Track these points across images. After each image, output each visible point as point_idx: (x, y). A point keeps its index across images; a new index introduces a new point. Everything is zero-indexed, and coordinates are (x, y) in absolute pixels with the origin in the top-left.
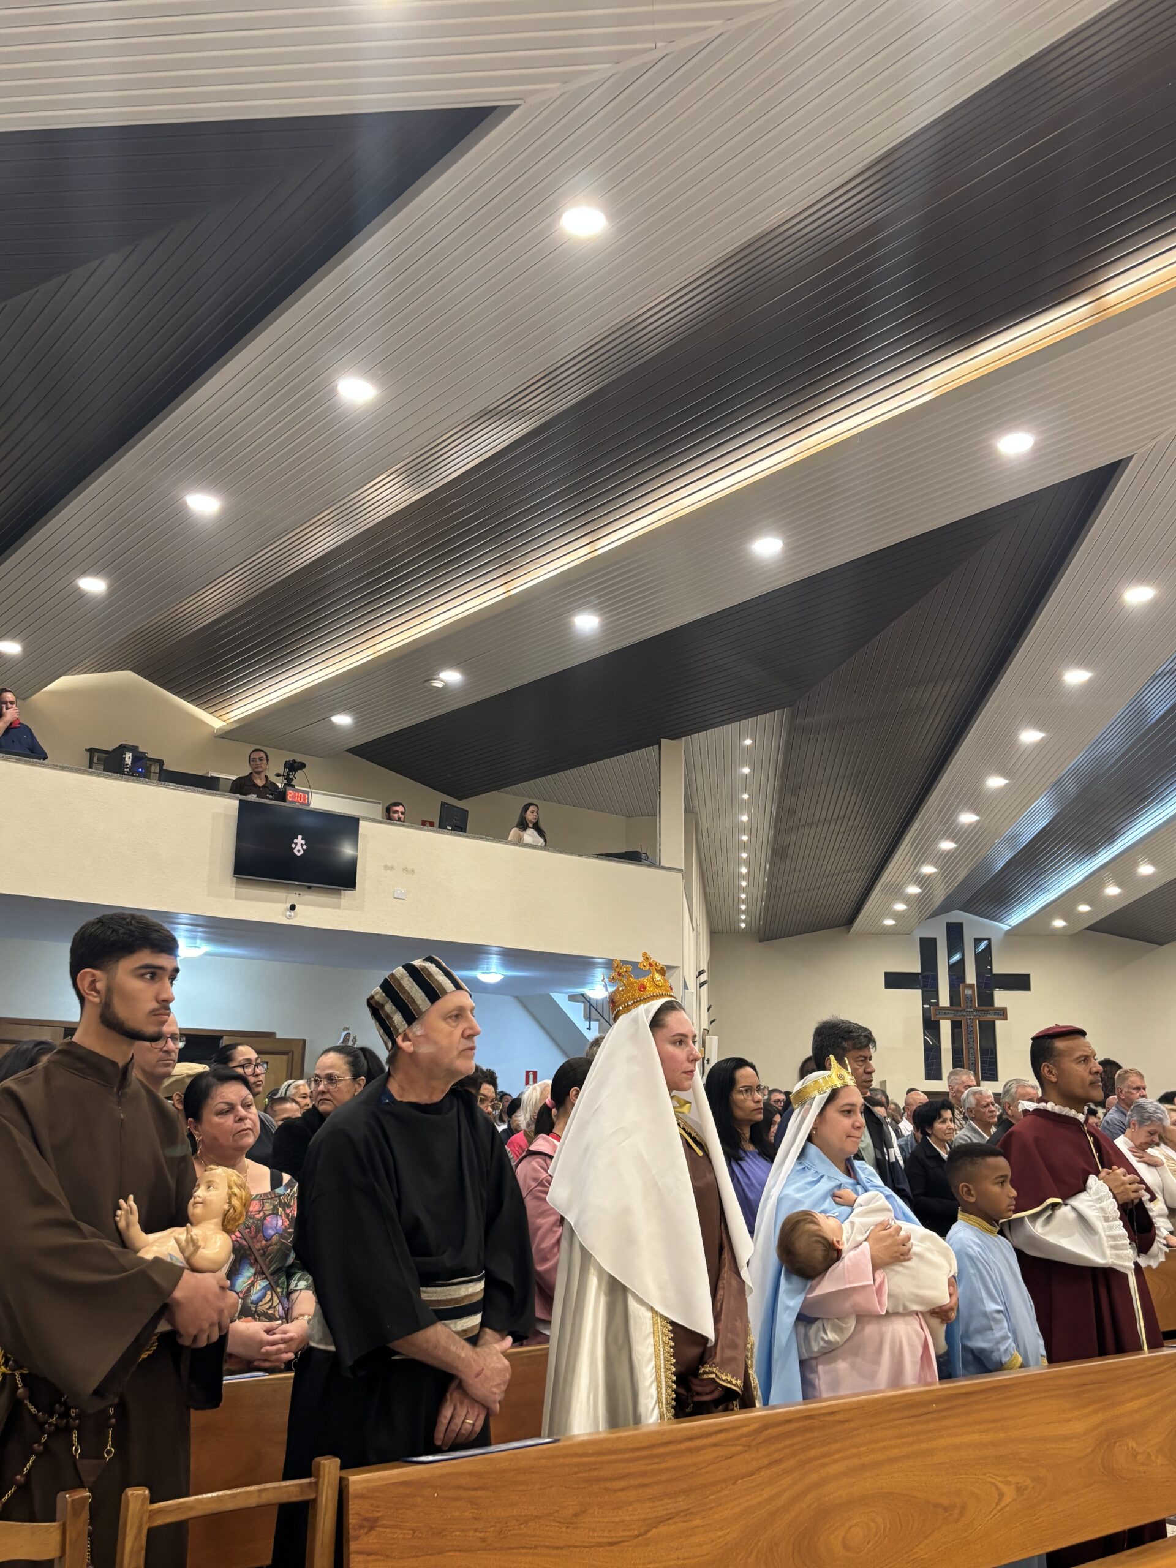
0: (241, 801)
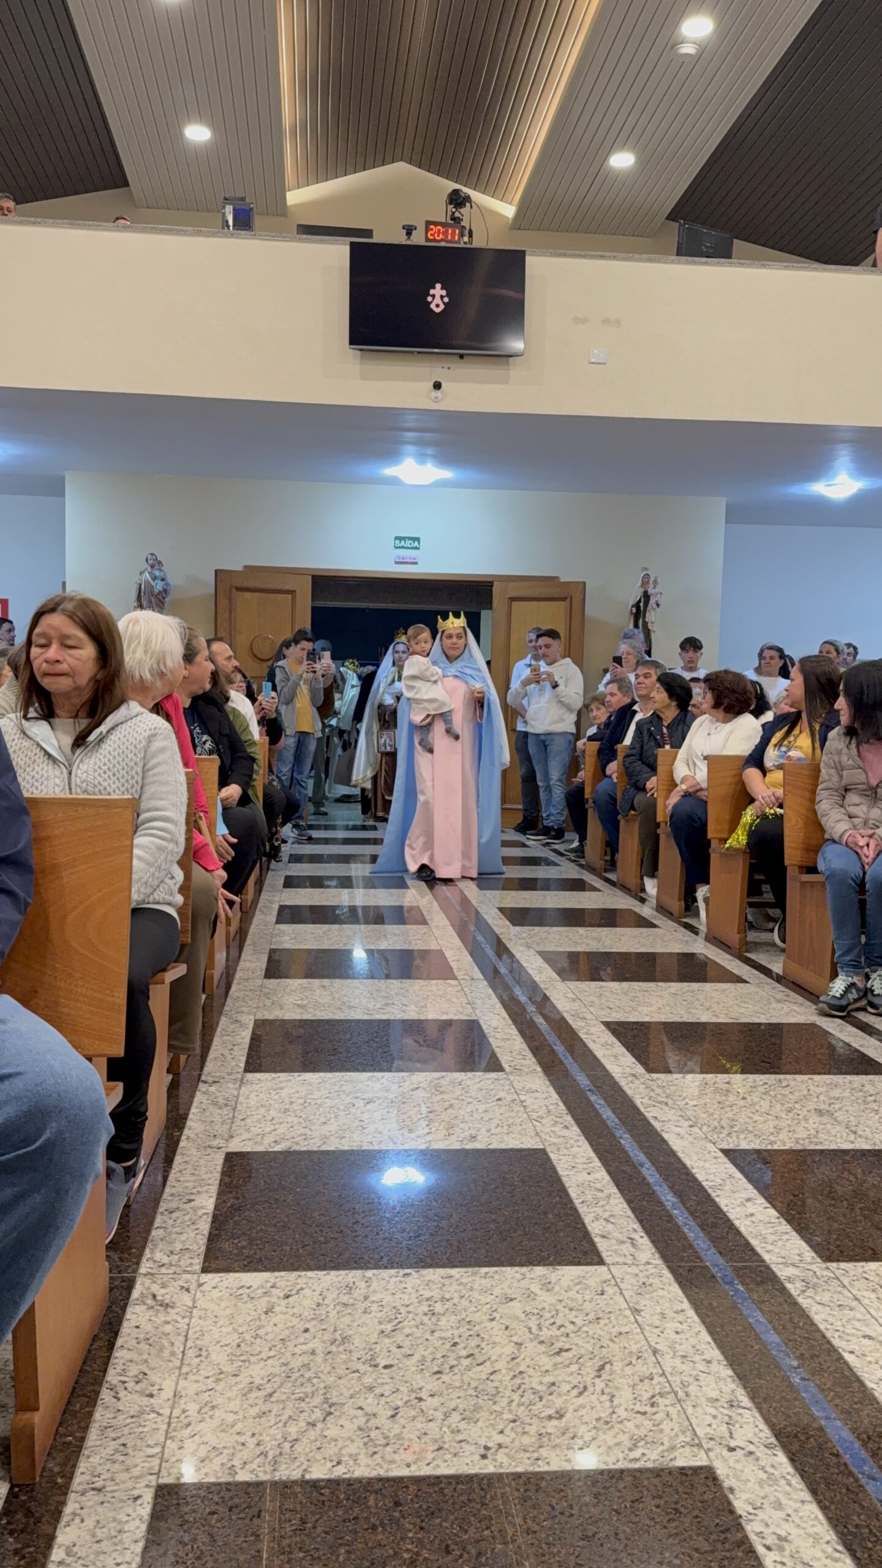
0: (352, 244)
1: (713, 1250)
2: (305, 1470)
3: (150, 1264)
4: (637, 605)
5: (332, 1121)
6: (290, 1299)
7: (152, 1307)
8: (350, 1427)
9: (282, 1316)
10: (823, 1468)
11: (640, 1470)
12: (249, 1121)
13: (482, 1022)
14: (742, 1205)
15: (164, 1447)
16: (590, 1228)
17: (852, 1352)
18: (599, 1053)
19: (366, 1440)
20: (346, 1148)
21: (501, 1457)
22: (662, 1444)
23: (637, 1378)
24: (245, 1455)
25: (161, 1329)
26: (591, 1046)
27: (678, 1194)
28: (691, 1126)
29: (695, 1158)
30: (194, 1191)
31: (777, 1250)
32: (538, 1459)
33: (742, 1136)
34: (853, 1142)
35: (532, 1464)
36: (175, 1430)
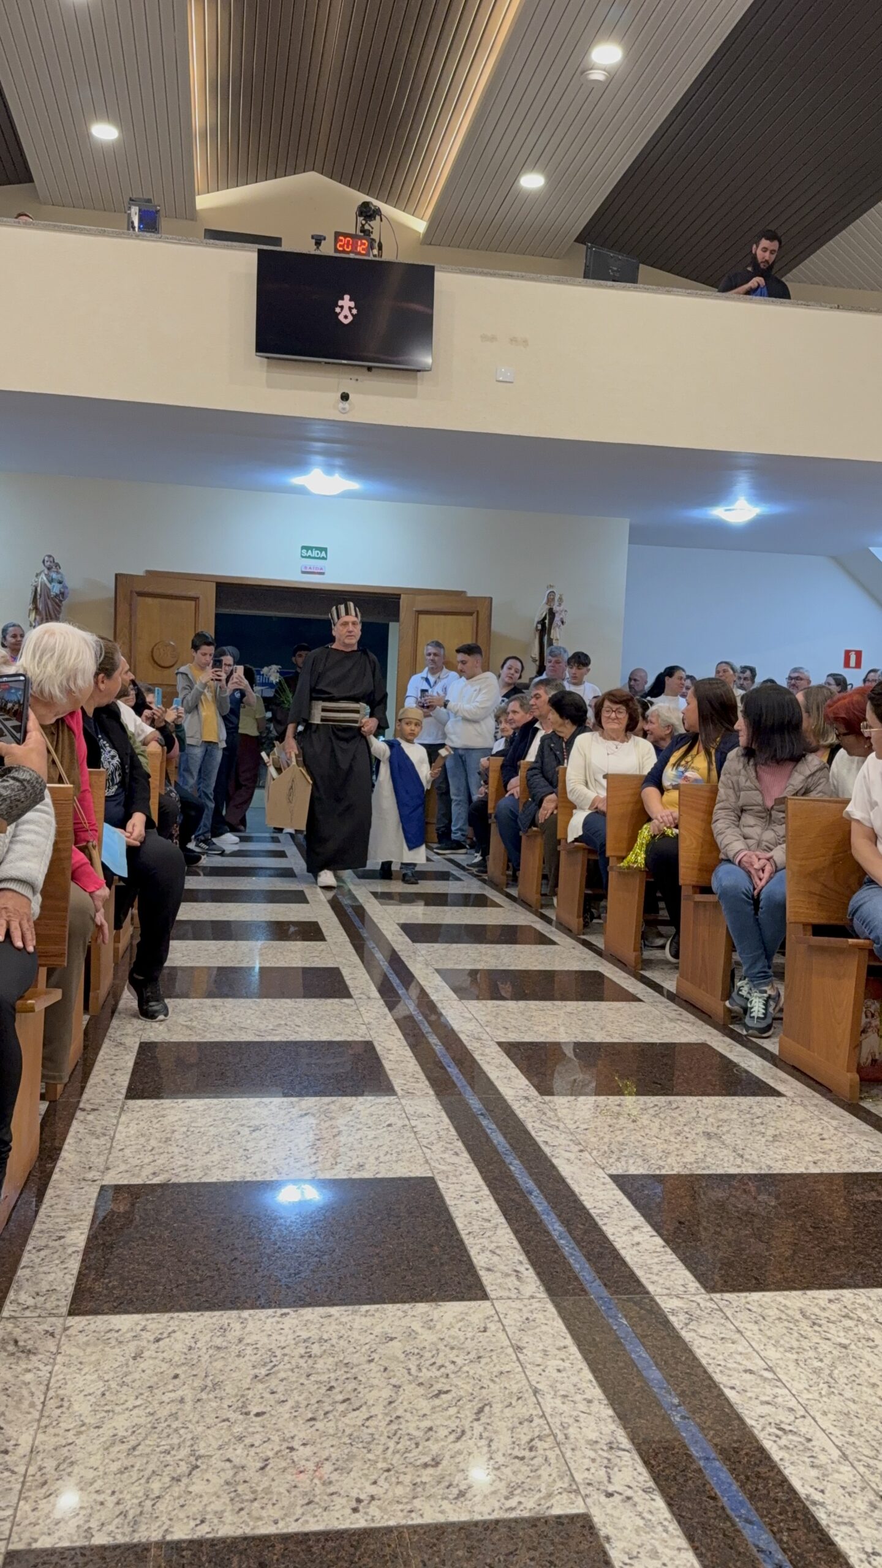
0: (260, 252)
1: (598, 1282)
2: (167, 1530)
3: (14, 1307)
4: (542, 622)
5: (215, 1150)
6: (161, 1343)
7: (13, 1354)
8: (217, 1481)
9: (151, 1362)
10: (700, 1512)
11: (516, 1521)
12: (127, 1152)
13: (376, 1044)
14: (629, 1232)
15: (16, 1510)
16: (475, 1261)
17: (733, 1388)
18: (493, 1074)
19: (233, 1495)
20: (228, 1179)
21: (374, 1510)
22: (539, 1491)
23: (516, 1420)
24: (104, 1515)
25: (21, 1378)
26: (486, 1067)
27: (566, 1223)
28: (581, 1151)
29: (583, 1184)
30: (65, 1227)
31: (661, 1281)
32: (411, 1511)
33: (631, 1161)
34: (739, 1167)
35: (405, 1517)
36: (29, 1490)
